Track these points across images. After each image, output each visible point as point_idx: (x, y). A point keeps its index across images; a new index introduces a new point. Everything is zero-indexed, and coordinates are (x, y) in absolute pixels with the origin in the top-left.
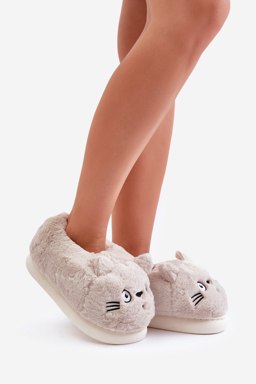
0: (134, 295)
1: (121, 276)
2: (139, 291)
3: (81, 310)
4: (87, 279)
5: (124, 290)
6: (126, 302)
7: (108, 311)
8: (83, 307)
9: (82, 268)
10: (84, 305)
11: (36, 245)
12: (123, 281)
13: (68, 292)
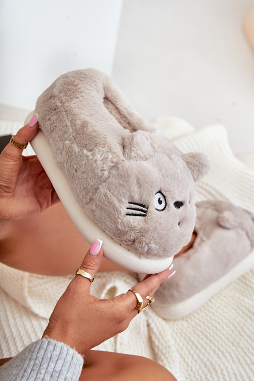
0: (171, 203)
1: (160, 170)
2: (180, 200)
3: (87, 203)
4: (112, 158)
5: (160, 192)
6: (157, 209)
7: (127, 215)
8: (91, 199)
9: (108, 142)
10: (94, 197)
11: (51, 97)
12: (162, 178)
13: (76, 171)
